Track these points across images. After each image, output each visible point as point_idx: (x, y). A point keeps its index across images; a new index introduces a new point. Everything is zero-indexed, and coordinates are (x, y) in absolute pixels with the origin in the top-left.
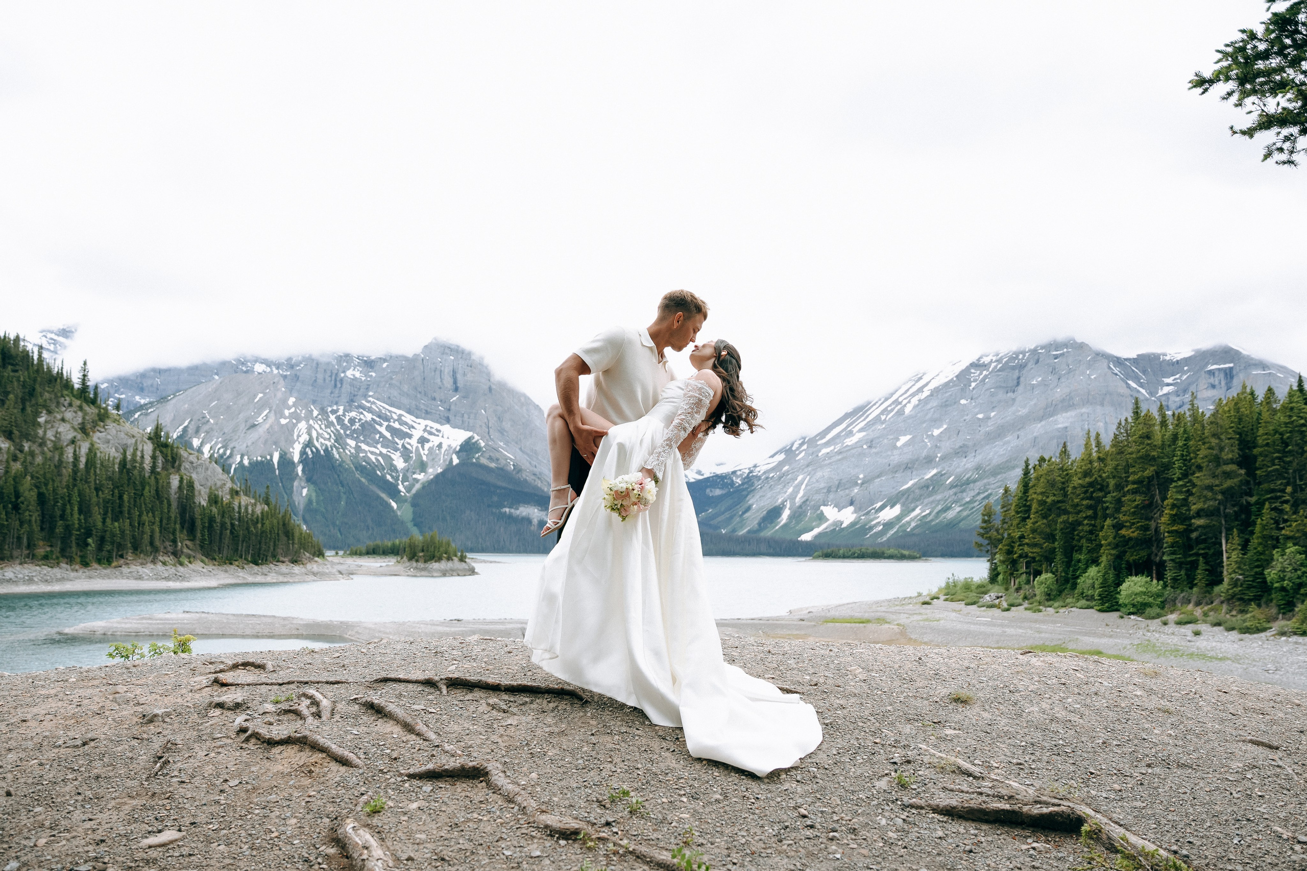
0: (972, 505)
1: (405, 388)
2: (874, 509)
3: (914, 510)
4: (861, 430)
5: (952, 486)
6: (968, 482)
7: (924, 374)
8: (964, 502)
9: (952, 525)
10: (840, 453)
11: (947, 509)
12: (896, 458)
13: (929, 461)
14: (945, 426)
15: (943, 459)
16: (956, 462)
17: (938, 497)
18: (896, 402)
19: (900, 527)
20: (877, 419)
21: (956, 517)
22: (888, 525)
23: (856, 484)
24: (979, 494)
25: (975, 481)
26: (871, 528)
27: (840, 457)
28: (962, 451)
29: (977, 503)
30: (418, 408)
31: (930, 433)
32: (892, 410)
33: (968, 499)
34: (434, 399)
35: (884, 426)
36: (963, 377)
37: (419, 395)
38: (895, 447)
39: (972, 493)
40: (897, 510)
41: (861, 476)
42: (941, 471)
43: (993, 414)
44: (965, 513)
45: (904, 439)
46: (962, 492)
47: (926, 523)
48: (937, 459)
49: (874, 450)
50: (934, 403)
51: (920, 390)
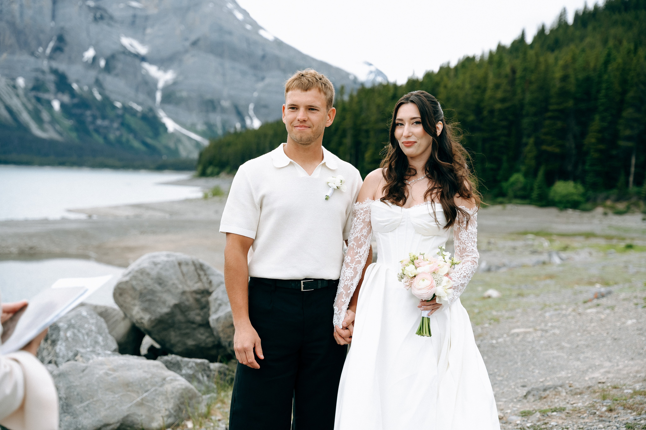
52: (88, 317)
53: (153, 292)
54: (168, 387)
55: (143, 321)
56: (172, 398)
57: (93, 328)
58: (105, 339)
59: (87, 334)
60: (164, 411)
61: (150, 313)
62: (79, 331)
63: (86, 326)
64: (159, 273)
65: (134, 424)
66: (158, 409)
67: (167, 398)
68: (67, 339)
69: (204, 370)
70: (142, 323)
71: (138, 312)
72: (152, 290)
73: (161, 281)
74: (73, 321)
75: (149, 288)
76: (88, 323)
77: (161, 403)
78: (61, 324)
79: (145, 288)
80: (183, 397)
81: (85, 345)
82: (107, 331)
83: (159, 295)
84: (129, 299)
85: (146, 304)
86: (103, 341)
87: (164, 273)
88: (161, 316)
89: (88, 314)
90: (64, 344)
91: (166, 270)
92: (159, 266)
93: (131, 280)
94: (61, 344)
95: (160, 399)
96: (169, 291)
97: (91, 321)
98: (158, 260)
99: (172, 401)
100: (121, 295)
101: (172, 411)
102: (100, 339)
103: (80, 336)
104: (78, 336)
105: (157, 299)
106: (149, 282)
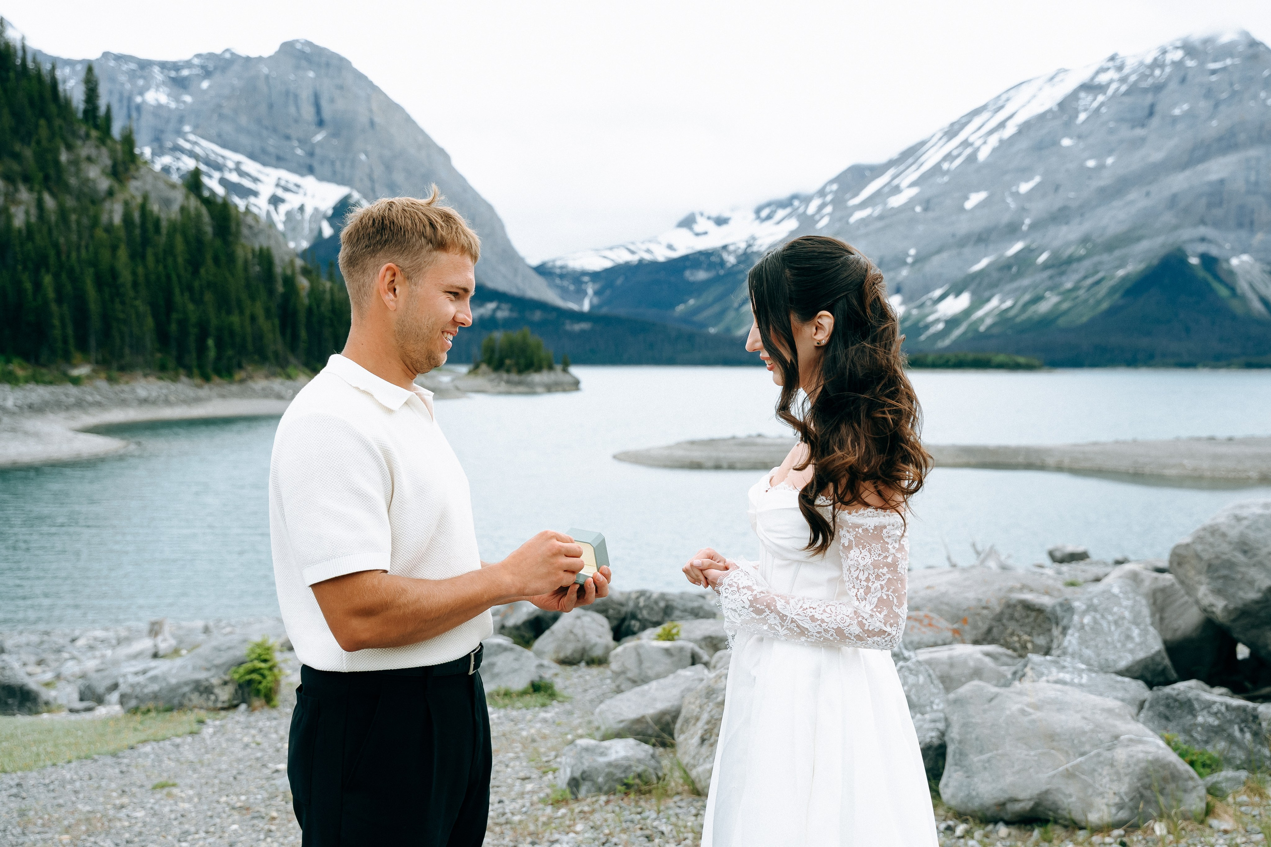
0: (1074, 295)
1: (243, 120)
2: (930, 299)
3: (988, 300)
4: (913, 185)
5: (1046, 266)
6: (1070, 261)
7: (1008, 100)
8: (1062, 289)
9: (1046, 322)
10: (881, 217)
11: (1037, 299)
12: (963, 226)
13: (1012, 230)
14: (1037, 179)
15: (1033, 227)
16: (1052, 231)
17: (1026, 282)
18: (966, 144)
19: (971, 325)
20: (936, 169)
21: (1051, 312)
22: (952, 322)
23: (905, 263)
24: (1085, 277)
25: (1080, 259)
26: (927, 327)
27: (880, 224)
28: (1060, 216)
29: (1081, 292)
30: (264, 151)
31: (1014, 189)
32: (959, 155)
33: (1069, 285)
34: (288, 138)
35: (946, 179)
36: (1067, 106)
37: (265, 133)
38: (962, 209)
39: (1076, 277)
40: (963, 301)
41: (912, 252)
42: (1030, 246)
43: (1110, 161)
44: (1065, 306)
45: (975, 199)
46: (1062, 273)
47: (1008, 320)
48: (1025, 228)
49: (930, 215)
50: (1024, 144)
51: (1002, 125)
52: (1121, 595)
53: (1231, 565)
54: (1121, 754)
55: (1214, 609)
56: (1126, 775)
57: (1127, 614)
58: (1144, 633)
59: (1116, 623)
60: (1111, 795)
61: (1226, 597)
62: (1103, 617)
63: (1115, 609)
64: (1242, 534)
65: (1058, 809)
66: (1101, 789)
67: (1117, 773)
68: (1082, 627)
69: (1244, 721)
70: (1213, 612)
71: (1205, 595)
72: (1229, 561)
73: (1246, 548)
74: (1095, 601)
75: (1224, 557)
76: (1120, 605)
77: (1105, 780)
78: (1076, 604)
79: (1217, 557)
80: (1148, 776)
81: (1109, 639)
82: (1148, 620)
83: (1243, 569)
84: (1192, 573)
85: (1219, 583)
86: (1140, 635)
87: (1252, 535)
88: (1245, 605)
89: (1121, 592)
90: (1077, 635)
91: (1259, 529)
92: (1245, 523)
93: (1193, 542)
94: (1072, 635)
95: (1105, 773)
96: (1260, 565)
97: (1125, 603)
98: (1244, 513)
99: (1127, 780)
100: (1180, 564)
101: (1127, 800)
102: (1136, 632)
103: (1104, 624)
104: (1101, 625)
105: (1239, 576)
106: (1225, 547)
